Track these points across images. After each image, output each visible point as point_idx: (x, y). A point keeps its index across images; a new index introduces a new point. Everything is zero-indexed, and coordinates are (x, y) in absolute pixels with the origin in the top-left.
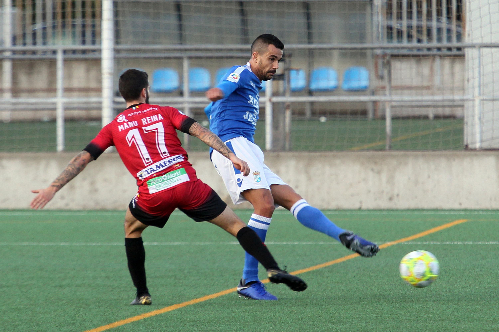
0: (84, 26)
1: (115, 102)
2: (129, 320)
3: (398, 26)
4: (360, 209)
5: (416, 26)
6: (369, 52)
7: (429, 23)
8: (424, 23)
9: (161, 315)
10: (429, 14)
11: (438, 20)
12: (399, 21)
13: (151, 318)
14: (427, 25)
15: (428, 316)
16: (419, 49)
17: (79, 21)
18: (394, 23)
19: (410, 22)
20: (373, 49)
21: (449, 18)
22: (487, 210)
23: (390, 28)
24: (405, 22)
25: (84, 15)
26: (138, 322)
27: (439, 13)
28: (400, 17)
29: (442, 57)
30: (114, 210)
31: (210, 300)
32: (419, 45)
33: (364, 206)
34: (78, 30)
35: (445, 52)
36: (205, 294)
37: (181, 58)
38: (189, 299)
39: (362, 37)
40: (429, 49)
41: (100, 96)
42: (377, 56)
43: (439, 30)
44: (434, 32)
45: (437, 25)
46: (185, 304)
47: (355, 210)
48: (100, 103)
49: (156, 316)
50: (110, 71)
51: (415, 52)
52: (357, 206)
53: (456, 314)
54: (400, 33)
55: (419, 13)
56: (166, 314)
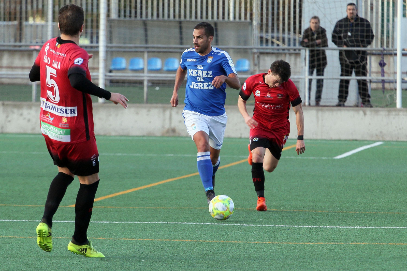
0: (92, 33)
1: (106, 76)
2: (107, 197)
3: (266, 37)
4: (241, 138)
5: (276, 37)
6: (249, 51)
7: (283, 35)
8: (281, 35)
9: (125, 194)
10: (284, 30)
11: (289, 34)
12: (267, 34)
13: (119, 196)
14: (282, 36)
15: (273, 198)
16: (278, 50)
17: (89, 30)
18: (264, 35)
19: (273, 34)
20: (251, 49)
21: (295, 32)
22: (311, 140)
23: (261, 38)
24: (270, 34)
25: (92, 27)
26: (112, 198)
27: (289, 30)
28: (267, 32)
29: (290, 54)
30: (104, 135)
31: (153, 186)
32: (278, 47)
33: (243, 136)
34: (89, 35)
35: (292, 51)
36: (150, 183)
37: (143, 52)
38: (141, 185)
39: (246, 43)
40: (284, 50)
41: (98, 72)
42: (255, 53)
43: (289, 39)
44: (286, 40)
45: (288, 36)
46: (139, 188)
47: (238, 138)
48: (98, 76)
49: (122, 195)
50: (104, 58)
51: (276, 51)
52: (239, 136)
53: (288, 197)
54: (267, 41)
55: (278, 29)
56: (128, 194)
